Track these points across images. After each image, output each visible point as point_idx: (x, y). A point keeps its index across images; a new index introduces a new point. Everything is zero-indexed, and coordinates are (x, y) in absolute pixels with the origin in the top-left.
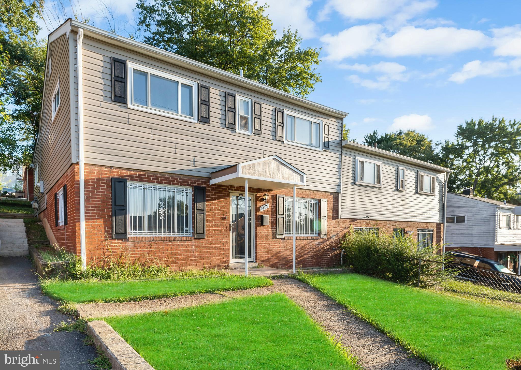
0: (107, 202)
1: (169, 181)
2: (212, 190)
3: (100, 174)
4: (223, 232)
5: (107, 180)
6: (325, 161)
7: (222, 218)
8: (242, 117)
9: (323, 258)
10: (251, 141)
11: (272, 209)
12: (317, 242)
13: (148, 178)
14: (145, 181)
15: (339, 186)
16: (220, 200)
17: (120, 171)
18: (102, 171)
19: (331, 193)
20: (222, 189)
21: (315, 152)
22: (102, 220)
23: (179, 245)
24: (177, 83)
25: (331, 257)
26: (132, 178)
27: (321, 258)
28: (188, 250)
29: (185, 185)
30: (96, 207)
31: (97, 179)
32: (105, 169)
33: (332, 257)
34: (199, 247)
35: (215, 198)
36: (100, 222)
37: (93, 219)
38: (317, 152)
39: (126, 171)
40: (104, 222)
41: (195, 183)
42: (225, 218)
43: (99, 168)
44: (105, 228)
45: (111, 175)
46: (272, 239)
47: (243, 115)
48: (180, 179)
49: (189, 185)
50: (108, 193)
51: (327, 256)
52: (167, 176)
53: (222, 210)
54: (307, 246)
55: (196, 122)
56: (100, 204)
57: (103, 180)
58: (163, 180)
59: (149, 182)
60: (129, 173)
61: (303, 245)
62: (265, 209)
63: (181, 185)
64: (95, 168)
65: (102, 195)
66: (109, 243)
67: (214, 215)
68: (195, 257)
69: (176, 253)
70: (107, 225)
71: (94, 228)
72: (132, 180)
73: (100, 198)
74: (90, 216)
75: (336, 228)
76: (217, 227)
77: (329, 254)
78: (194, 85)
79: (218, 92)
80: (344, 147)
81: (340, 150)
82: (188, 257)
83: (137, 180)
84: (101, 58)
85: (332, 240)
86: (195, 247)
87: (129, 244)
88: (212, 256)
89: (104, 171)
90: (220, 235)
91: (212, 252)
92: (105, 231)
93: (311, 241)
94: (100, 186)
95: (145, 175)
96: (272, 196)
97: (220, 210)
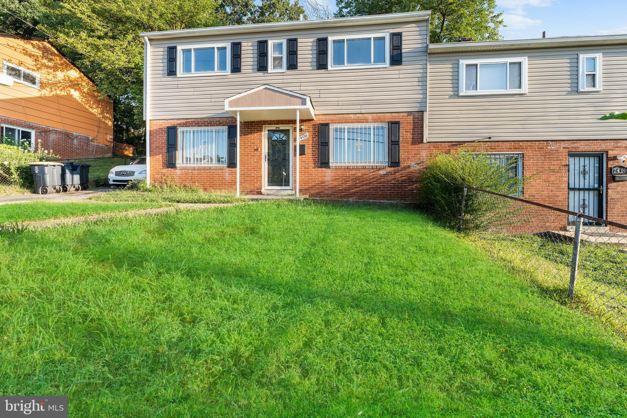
0: (164, 143)
1: (207, 123)
2: (244, 127)
3: (160, 125)
4: (255, 162)
5: (165, 129)
6: (397, 76)
7: (255, 150)
8: (275, 59)
9: (394, 190)
10: (285, 77)
11: (313, 138)
12: (382, 172)
13: (191, 124)
14: (189, 126)
15: (424, 102)
16: (253, 134)
17: (172, 121)
18: (162, 123)
19: (410, 113)
20: (255, 124)
21: (377, 70)
22: (161, 156)
23: (214, 173)
24: (214, 48)
25: (409, 190)
26: (181, 125)
27: (392, 190)
28: (223, 177)
29: (221, 125)
30: (158, 147)
31: (159, 129)
32: (163, 121)
33: (414, 190)
34: (232, 175)
35: (247, 133)
36: (160, 157)
37: (156, 155)
38: (380, 69)
39: (177, 121)
40: (162, 157)
41: (229, 123)
42: (258, 149)
43: (160, 121)
44: (163, 161)
45: (166, 125)
46: (313, 168)
47: (277, 55)
48: (216, 121)
49: (223, 125)
50: (165, 136)
51: (402, 188)
52: (206, 120)
53: (255, 143)
54: (367, 176)
55: (229, 73)
56: (160, 145)
57: (162, 129)
58: (203, 124)
59: (192, 126)
60: (178, 122)
61: (360, 174)
62: (303, 139)
63: (217, 125)
64: (158, 121)
65: (162, 139)
66: (165, 170)
67: (247, 148)
68: (228, 183)
69: (212, 178)
70: (164, 159)
71: (156, 161)
72: (180, 126)
73: (160, 141)
74: (154, 153)
75: (420, 154)
76: (250, 158)
77: (406, 186)
78: (228, 45)
79: (250, 44)
80: (430, 54)
81: (425, 58)
82: (222, 183)
83: (183, 126)
84: (162, 49)
85: (412, 169)
86: (229, 175)
87: (178, 172)
88: (245, 183)
89: (163, 123)
90: (253, 164)
91: (245, 179)
92: (163, 163)
93: (372, 171)
94: (160, 133)
95: (189, 122)
96: (313, 125)
97: (252, 143)
